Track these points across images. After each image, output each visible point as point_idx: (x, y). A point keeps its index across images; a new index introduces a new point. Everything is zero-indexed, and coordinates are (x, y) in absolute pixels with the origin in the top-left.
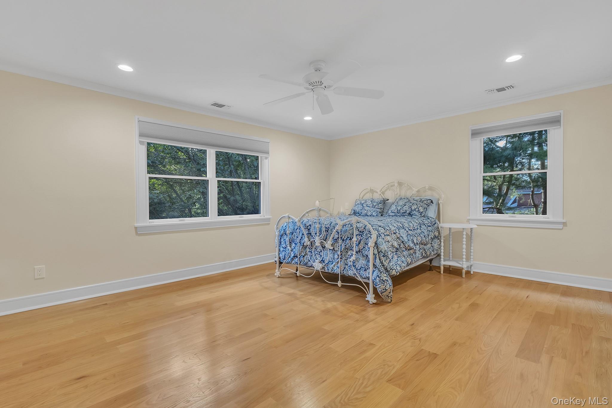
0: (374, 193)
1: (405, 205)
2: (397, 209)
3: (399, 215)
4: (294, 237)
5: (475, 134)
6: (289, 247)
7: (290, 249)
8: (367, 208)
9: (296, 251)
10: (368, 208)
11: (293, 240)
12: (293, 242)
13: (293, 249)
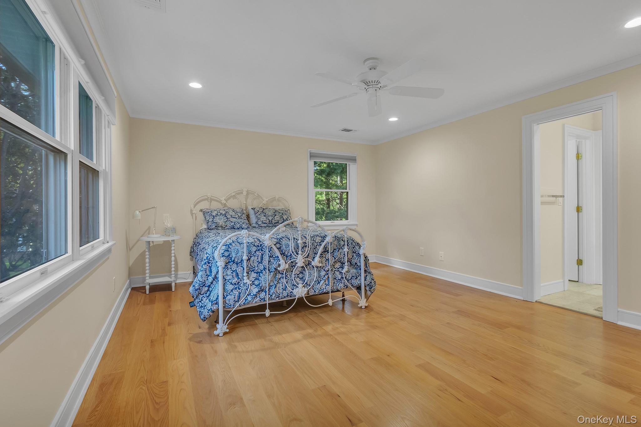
0: (212, 201)
1: (275, 215)
2: (269, 219)
3: (270, 225)
4: (253, 263)
5: (312, 156)
6: (246, 280)
7: (249, 282)
8: (232, 219)
9: (263, 283)
10: (235, 219)
11: (252, 269)
12: (251, 271)
13: (254, 281)
